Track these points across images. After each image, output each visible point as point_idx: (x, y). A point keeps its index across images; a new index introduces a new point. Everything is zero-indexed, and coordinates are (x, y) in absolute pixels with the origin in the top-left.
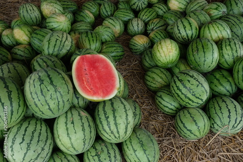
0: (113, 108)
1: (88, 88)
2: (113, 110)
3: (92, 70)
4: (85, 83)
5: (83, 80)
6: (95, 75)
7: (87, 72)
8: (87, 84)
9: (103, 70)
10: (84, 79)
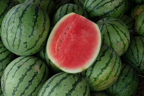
0: (60, 82)
1: (56, 47)
2: (57, 84)
3: (73, 33)
4: (58, 41)
5: (58, 37)
6: (72, 40)
7: (67, 32)
8: (58, 43)
9: (84, 40)
10: (60, 36)
